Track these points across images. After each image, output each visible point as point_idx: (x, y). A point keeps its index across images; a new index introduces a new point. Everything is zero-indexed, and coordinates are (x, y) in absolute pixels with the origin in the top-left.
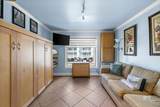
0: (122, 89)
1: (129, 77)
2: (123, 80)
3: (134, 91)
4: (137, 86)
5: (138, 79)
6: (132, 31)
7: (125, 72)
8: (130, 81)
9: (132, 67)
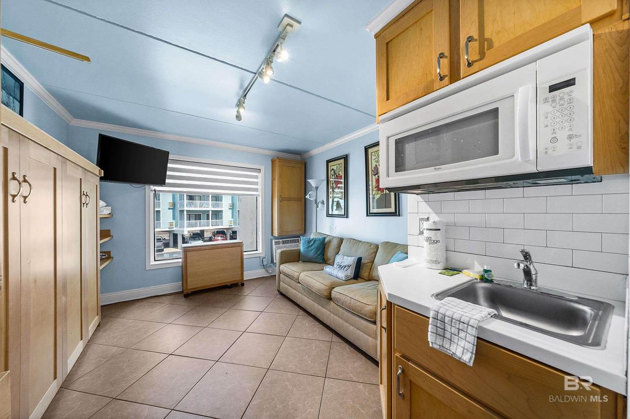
0: (328, 282)
1: (339, 259)
2: (328, 269)
3: (348, 281)
4: (350, 272)
5: (350, 261)
6: (337, 166)
7: (330, 252)
8: (341, 267)
9: (341, 240)
